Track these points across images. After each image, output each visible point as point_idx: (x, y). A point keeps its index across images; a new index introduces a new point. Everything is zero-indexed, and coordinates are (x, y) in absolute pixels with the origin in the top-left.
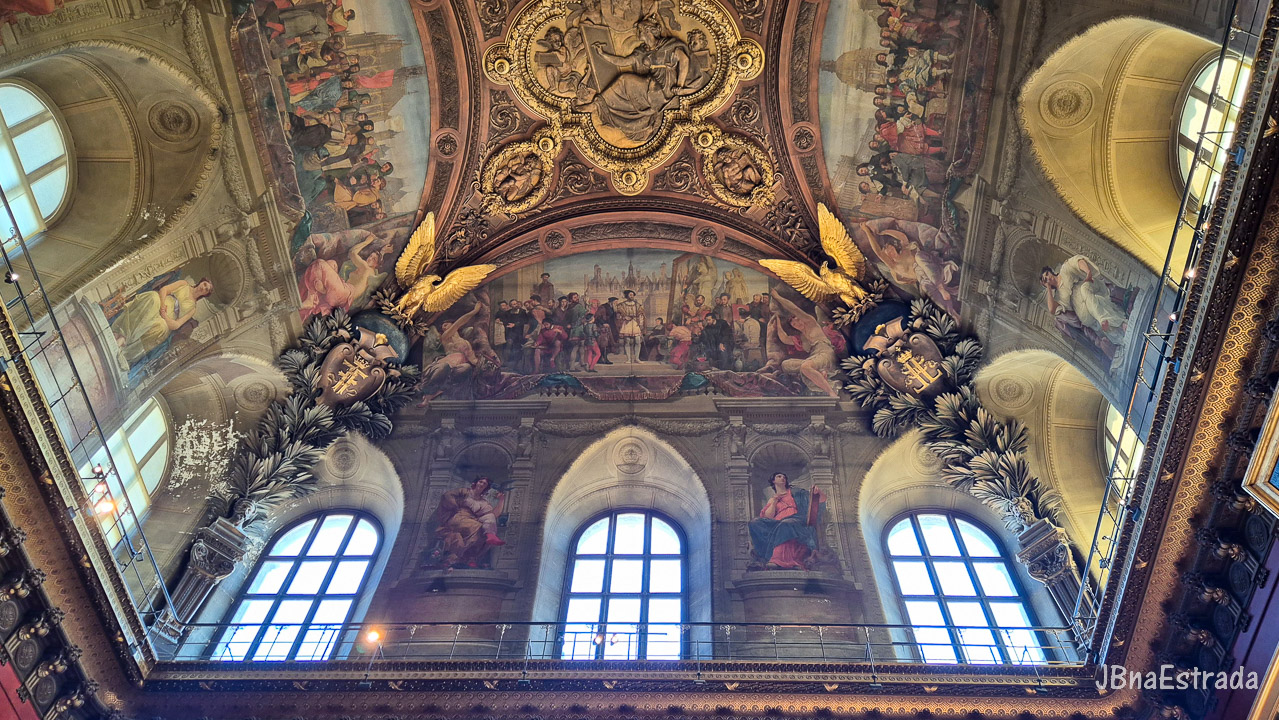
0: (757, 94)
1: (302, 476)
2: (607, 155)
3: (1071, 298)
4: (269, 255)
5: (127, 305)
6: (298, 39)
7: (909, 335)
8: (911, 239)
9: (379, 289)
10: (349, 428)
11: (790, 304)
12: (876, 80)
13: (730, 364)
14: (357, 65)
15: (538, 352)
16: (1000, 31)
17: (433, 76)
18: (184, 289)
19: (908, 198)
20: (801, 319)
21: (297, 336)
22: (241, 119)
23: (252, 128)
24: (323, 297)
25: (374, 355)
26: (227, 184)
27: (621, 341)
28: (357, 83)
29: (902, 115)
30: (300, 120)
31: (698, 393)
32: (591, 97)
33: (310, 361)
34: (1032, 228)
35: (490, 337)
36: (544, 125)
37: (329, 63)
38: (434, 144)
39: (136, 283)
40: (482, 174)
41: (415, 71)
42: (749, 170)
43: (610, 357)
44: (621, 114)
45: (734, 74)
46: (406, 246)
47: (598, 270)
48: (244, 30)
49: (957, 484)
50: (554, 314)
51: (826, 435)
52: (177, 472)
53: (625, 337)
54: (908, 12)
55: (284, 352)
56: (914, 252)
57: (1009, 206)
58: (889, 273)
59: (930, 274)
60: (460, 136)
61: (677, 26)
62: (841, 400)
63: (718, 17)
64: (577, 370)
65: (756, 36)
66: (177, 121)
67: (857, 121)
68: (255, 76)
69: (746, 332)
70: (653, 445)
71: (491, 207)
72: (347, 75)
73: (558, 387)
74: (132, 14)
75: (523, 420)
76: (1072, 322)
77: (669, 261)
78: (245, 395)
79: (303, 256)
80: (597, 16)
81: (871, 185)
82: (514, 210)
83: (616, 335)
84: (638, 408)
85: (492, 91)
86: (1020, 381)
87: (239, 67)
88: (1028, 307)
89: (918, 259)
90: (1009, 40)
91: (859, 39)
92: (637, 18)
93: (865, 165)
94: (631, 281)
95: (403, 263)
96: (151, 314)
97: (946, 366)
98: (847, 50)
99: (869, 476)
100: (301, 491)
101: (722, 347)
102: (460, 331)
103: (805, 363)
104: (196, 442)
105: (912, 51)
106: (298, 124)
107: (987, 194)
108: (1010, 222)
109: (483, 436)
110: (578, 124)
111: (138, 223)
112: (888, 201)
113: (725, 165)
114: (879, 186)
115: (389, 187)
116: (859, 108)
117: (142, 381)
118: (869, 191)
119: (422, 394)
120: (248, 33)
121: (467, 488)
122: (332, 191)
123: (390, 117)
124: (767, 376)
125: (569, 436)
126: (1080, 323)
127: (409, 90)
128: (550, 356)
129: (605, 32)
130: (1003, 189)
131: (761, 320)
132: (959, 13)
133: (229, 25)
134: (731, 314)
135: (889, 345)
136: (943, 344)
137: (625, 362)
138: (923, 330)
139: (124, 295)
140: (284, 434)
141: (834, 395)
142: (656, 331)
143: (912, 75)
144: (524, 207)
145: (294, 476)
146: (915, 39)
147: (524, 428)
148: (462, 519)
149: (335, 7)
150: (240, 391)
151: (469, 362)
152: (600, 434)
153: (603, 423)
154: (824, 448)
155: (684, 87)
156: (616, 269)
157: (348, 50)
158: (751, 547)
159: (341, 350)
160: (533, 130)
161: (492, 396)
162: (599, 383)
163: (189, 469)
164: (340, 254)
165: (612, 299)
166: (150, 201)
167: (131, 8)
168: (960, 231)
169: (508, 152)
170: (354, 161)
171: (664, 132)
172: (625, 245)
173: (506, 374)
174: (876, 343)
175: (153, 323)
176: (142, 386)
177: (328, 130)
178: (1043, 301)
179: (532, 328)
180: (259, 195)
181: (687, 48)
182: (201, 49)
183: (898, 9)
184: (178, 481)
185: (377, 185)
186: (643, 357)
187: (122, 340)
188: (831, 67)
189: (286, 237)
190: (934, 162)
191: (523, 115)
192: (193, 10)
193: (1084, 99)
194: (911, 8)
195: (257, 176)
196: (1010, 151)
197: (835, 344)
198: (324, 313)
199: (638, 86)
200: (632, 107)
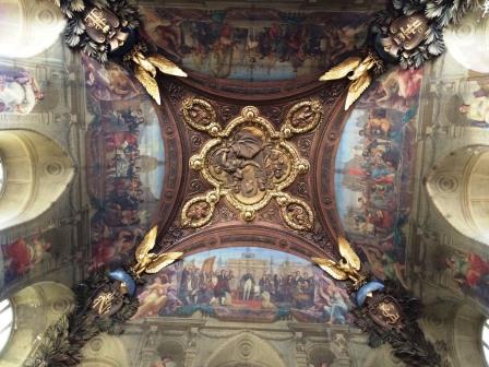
0: (191, 149)
2: (260, 125)
4: (428, 110)
7: (106, 41)
8: (114, 91)
9: (381, 74)
11: (170, 52)
12: (140, 161)
13: (198, 25)
14: (363, 180)
15: (304, 34)
16: (88, 192)
17: (332, 168)
18: (473, 114)
19: (118, 111)
20: (164, 45)
21: (430, 62)
22: (418, 176)
23: (415, 170)
24: (411, 78)
25: (393, 41)
26: (434, 152)
27: (258, 38)
28: (365, 173)
30: (393, 166)
31: (216, 11)
32: (266, 149)
33: (428, 45)
34: (54, 116)
36: (287, 140)
37: (374, 184)
38: (338, 139)
40: (319, 121)
41: (339, 172)
42: (195, 115)
43: (264, 31)
44: (252, 141)
45: (202, 158)
47: (268, 72)
50: (293, 53)
53: (256, 40)
54: (129, 189)
55: (439, 55)
56: (111, 85)
57: (68, 122)
59: (101, 75)
60: (326, 139)
61: (226, 176)
62: (137, 5)
63: (209, 180)
64: (283, 25)
66: (445, 184)
68: (406, 191)
69: (192, 40)
72: (368, 177)
73: (294, 17)
77: (232, 75)
79: (413, 103)
81: (136, 114)
82: (307, 103)
83: (261, 41)
85: (308, 157)
87: (411, 197)
88: (46, 76)
89: (108, 81)
90: (84, 190)
91: (149, 176)
92: (243, 180)
93: (140, 123)
94: (252, 67)
97: (83, 26)
98: (154, 171)
101: (204, 33)
103: (159, 23)
107: (80, 123)
108: (66, 114)
110: (272, 139)
112: (127, 108)
113: (206, 118)
114: (132, 114)
115: (363, 124)
116: (146, 147)
118: (137, 111)
119: (371, 16)
120: (403, 208)
122: (390, 130)
123: (355, 155)
124: (178, 18)
127: (343, 164)
128: (298, 32)
130: (73, 129)
131: (184, 45)
132: (108, 193)
133: (409, 213)
134: (200, 49)
135: (116, 35)
136: (87, 39)
137: (256, 28)
138: (99, 45)
141: (141, 7)
142: (240, 43)
143: (124, 165)
144: (302, 104)
146: (125, 180)
149: (365, 204)
151: (342, 31)
155: (224, 151)
156: (259, 73)
157: (365, 187)
159: (410, 46)
160: (292, 137)
162: (272, 19)
164: (395, 98)
165: (262, 58)
166: (471, 157)
167: (444, 237)
168: (90, 102)
169: (305, 129)
170: (375, 141)
171: (233, 133)
172: (254, 83)
173: (322, 24)
174: (123, 36)
177: (383, 157)
178: (39, 83)
179: (306, 46)
180: (422, 141)
181: (223, 167)
182: (424, 210)
183: (134, 190)
185: (368, 126)
186: (246, 30)
188: (160, 163)
189: (417, 116)
190: (108, 131)
191: (296, 144)
192: (421, 224)
193: (46, 172)
194: (128, 191)
195: (420, 150)
196: (73, 146)
197: (145, 32)
198: (412, 68)
199: (244, 153)
200: (248, 144)
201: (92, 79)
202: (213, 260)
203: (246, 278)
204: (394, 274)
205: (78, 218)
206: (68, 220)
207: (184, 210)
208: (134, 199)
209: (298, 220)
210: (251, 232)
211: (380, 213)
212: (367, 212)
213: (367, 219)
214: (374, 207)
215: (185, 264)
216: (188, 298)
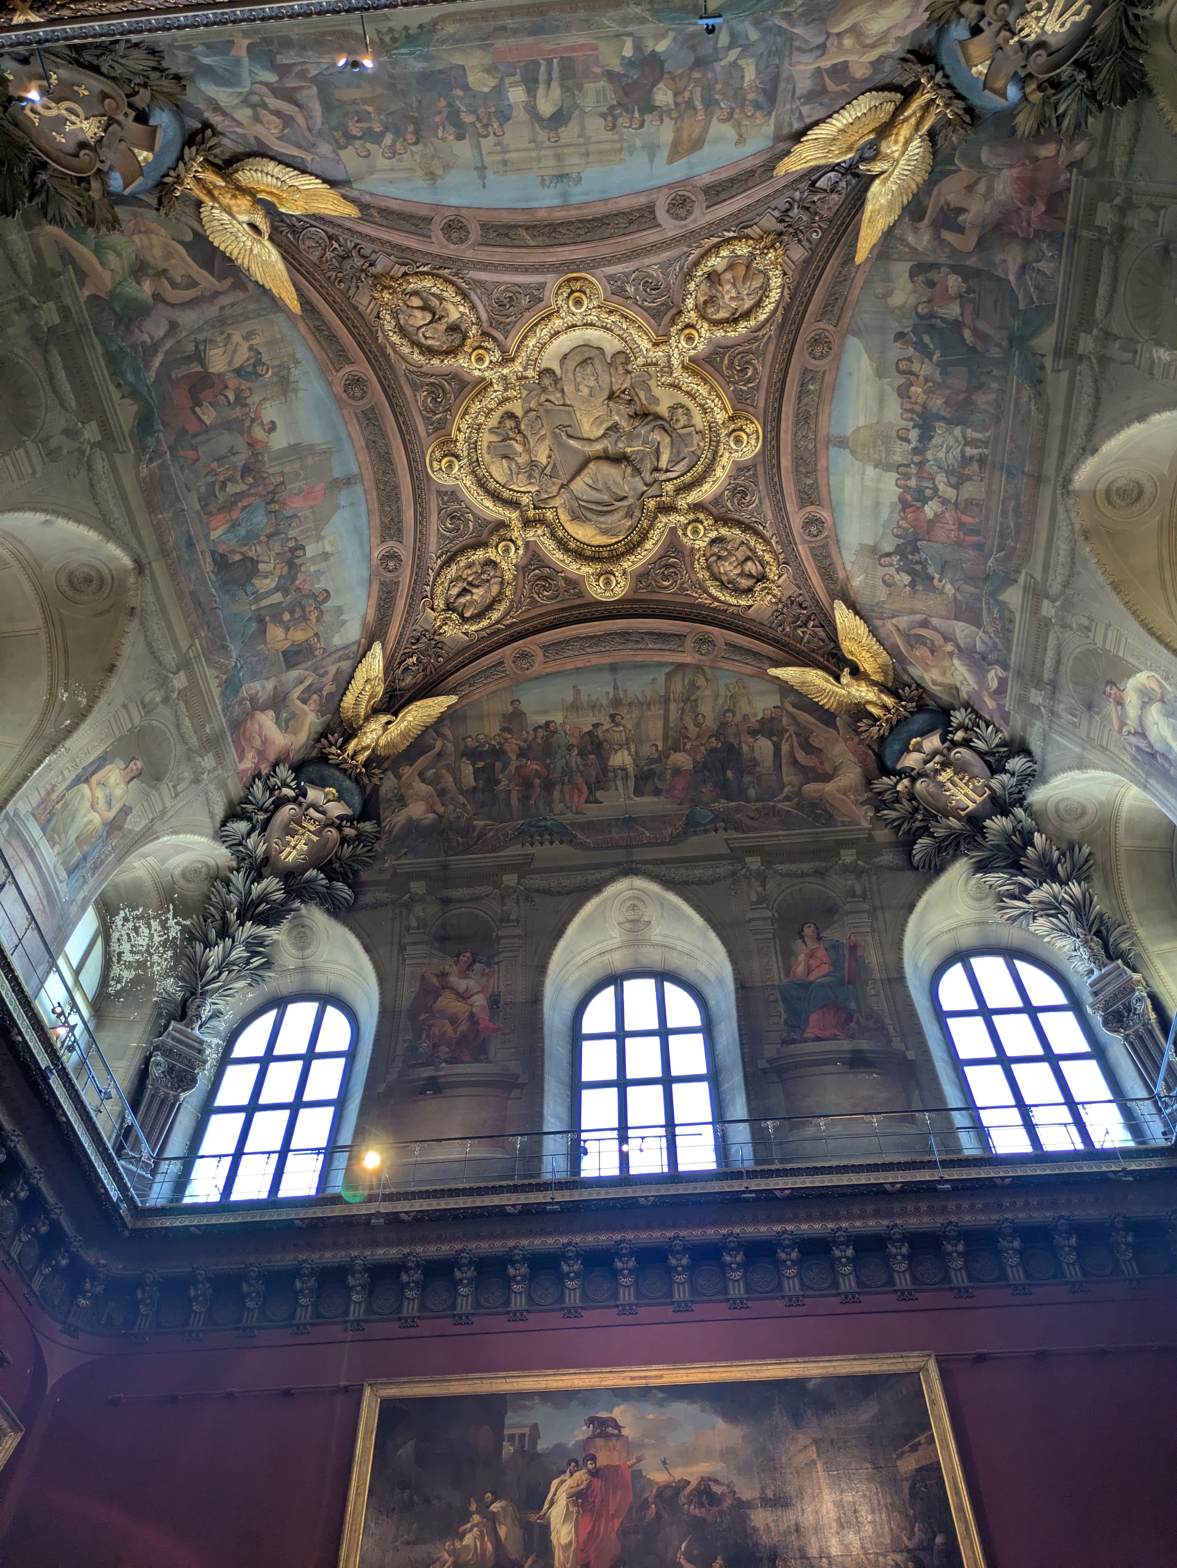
0: (755, 475)
1: (257, 961)
2: (579, 555)
3: (1141, 719)
4: (200, 716)
5: (58, 806)
6: (214, 465)
7: (949, 750)
8: (947, 639)
9: (323, 735)
10: (303, 901)
11: (805, 717)
12: (898, 458)
13: (741, 793)
14: (282, 483)
15: (515, 795)
16: (1046, 409)
17: (369, 483)
18: (114, 775)
19: (942, 593)
20: (820, 735)
21: (236, 801)
22: (158, 568)
23: (172, 576)
24: (261, 753)
25: (323, 813)
26: (149, 645)
27: (611, 775)
28: (283, 504)
29: (931, 499)
30: (223, 556)
31: (706, 832)
32: (555, 489)
33: (253, 829)
34: (1091, 635)
35: (457, 781)
36: (502, 525)
37: (251, 486)
38: (375, 562)
39: (64, 779)
40: (432, 589)
41: (348, 481)
42: (749, 563)
43: (599, 795)
44: (594, 507)
45: (727, 455)
46: (349, 683)
47: (577, 692)
48: (154, 465)
49: (1013, 919)
50: (529, 748)
51: (859, 873)
52: (116, 970)
53: (615, 770)
54: (934, 382)
55: (224, 824)
56: (951, 654)
57: (1063, 609)
58: (922, 678)
59: (971, 680)
60: (405, 552)
61: (656, 400)
62: (873, 829)
63: (703, 390)
64: (562, 814)
65: (751, 409)
66: (88, 580)
67: (877, 504)
68: (170, 515)
69: (757, 754)
70: (658, 896)
71: (446, 628)
72: (271, 497)
73: (541, 835)
74: (34, 473)
75: (505, 878)
76: (1143, 745)
77: (660, 676)
78: (184, 875)
79: (238, 712)
80: (559, 395)
81: (897, 577)
83: (604, 768)
84: (638, 854)
85: (438, 492)
86: (1082, 800)
87: (152, 508)
88: (1090, 723)
89: (956, 662)
90: (1057, 420)
91: (875, 410)
92: (606, 394)
93: (888, 555)
94: (616, 703)
95: (349, 700)
96: (83, 811)
97: (994, 783)
98: (861, 424)
99: (913, 919)
100: (256, 976)
101: (730, 774)
102: (420, 775)
103: (829, 787)
104: (133, 934)
105: (940, 428)
106: (221, 562)
107: (1036, 593)
108: (1065, 626)
109: (461, 901)
110: (542, 521)
111: (57, 706)
112: (918, 596)
113: (720, 558)
114: (907, 579)
115: (327, 617)
116: (878, 490)
117: (81, 888)
118: (895, 584)
119: (385, 853)
120: (159, 467)
121: (447, 964)
122: (263, 632)
123: (323, 538)
124: (785, 806)
125: (559, 894)
126: (1151, 747)
127: (343, 503)
128: (528, 798)
129: (569, 413)
130: (1055, 588)
131: (774, 739)
132: (995, 385)
133: (138, 460)
134: (737, 735)
135: (926, 762)
136: (990, 759)
137: (618, 800)
138: (966, 743)
139: (54, 796)
140: (232, 917)
141: (865, 824)
142: (651, 761)
143: (941, 454)
144: (485, 623)
145: (248, 963)
146: (942, 413)
147: (507, 887)
148: (447, 1002)
149: (253, 421)
150: (177, 872)
151: (435, 812)
152: (596, 888)
153: (598, 875)
154: (858, 889)
155: (667, 471)
156: (598, 689)
157: (271, 468)
158: (784, 1016)
159: (287, 811)
160: (490, 533)
161: (467, 850)
162: (589, 826)
163: (129, 966)
164: (278, 702)
165: (596, 726)
166: (67, 676)
167: (32, 466)
168: (1006, 631)
170: (286, 593)
171: (646, 523)
172: (608, 660)
173: (480, 823)
174: (912, 760)
175: (86, 819)
176: (82, 895)
177: (255, 563)
178: (1107, 718)
179: (505, 767)
180: (184, 649)
181: (667, 426)
182: (109, 496)
183: (921, 378)
184: (119, 981)
185: (313, 617)
186: (638, 792)
187: (57, 848)
188: (842, 443)
189: (216, 692)
190: (971, 553)
191: (477, 517)
192: (98, 454)
193: (1148, 488)
194: (938, 377)
195: (180, 629)
196: (1062, 546)
197: (863, 762)
198: (264, 772)
199: (611, 472)
200: (606, 498)
201: (993, 676)
202: (677, 151)
203: (559, 118)
204: (99, 250)
205: (1087, 343)
206: (1114, 349)
207: (775, 295)
208: (920, 346)
209: (426, 308)
210: (564, 254)
211: (209, 416)
212: (240, 400)
213: (233, 383)
214: (227, 426)
215: (770, 129)
216: (754, 35)
